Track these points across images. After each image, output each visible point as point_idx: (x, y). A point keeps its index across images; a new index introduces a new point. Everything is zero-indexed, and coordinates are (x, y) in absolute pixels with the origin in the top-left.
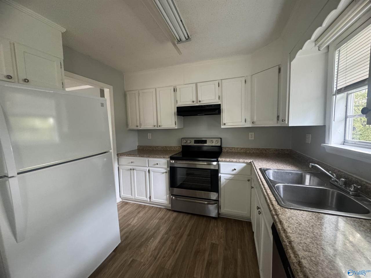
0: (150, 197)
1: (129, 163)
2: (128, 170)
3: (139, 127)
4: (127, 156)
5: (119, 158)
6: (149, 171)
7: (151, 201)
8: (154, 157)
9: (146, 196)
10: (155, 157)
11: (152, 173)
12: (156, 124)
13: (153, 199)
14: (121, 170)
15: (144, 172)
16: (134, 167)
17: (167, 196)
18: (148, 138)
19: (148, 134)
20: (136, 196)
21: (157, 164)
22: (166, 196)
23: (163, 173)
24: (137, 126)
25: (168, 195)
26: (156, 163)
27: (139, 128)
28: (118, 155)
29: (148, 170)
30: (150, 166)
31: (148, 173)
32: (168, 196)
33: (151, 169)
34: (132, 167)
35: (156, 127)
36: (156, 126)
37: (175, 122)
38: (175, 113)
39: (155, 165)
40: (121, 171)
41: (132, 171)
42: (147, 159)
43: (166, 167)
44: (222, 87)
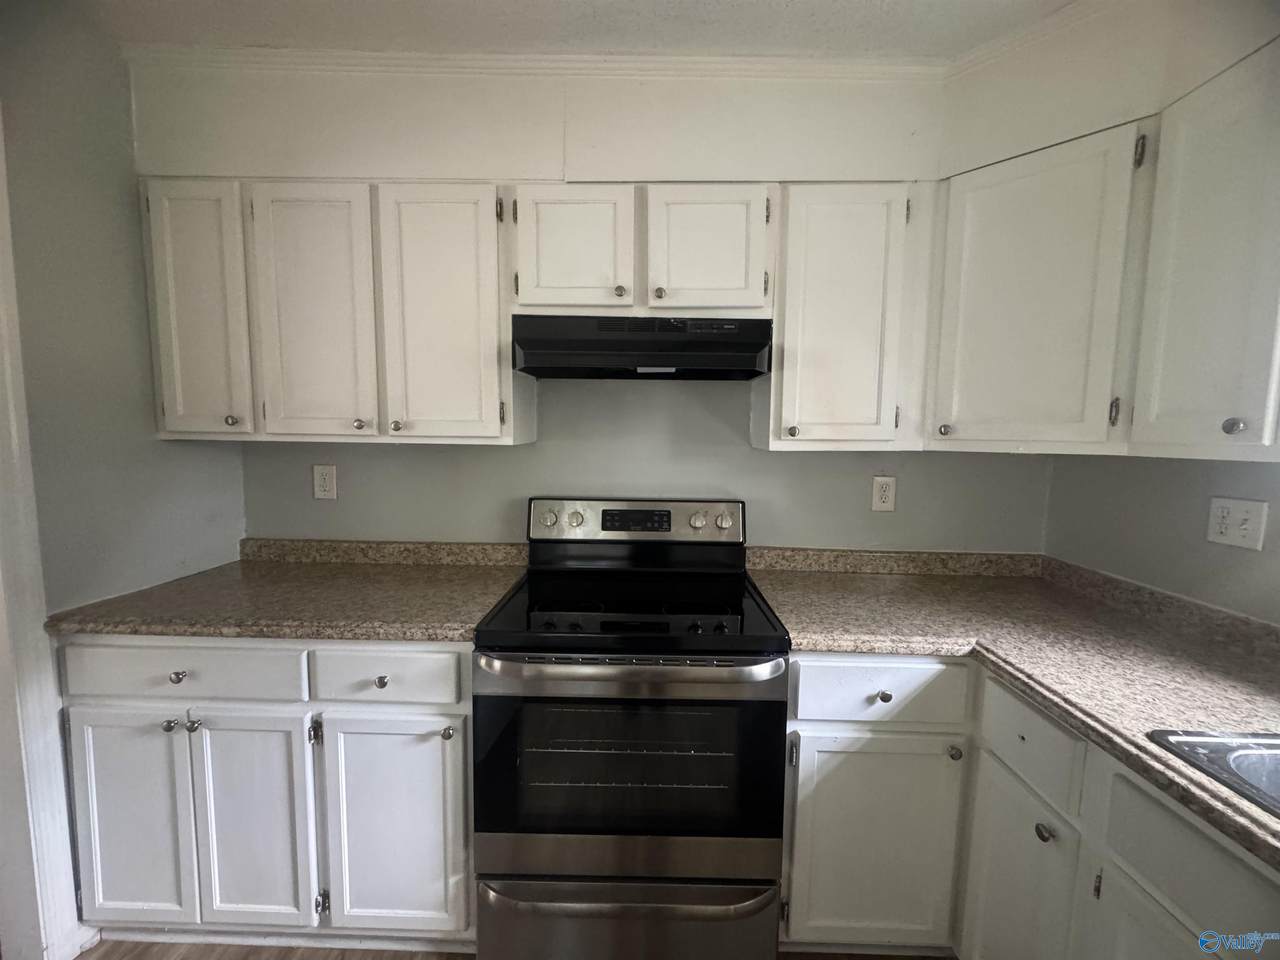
0: (325, 895)
1: (156, 682)
2: (146, 730)
3: (248, 427)
4: (135, 632)
5: (70, 652)
6: (317, 728)
7: (336, 920)
8: (356, 637)
9: (290, 899)
10: (369, 638)
11: (338, 745)
12: (369, 413)
13: (348, 910)
14: (89, 733)
15: (277, 743)
16: (199, 710)
17: (452, 880)
18: (319, 494)
19: (317, 469)
20: (217, 904)
21: (382, 683)
22: (440, 885)
23: (424, 738)
24: (235, 422)
25: (455, 872)
26: (375, 678)
27: (247, 432)
28: (53, 624)
29: (307, 724)
30: (322, 695)
31: (308, 747)
32: (457, 883)
33: (330, 713)
34: (176, 710)
35: (375, 432)
36: (370, 425)
37: (502, 404)
38: (499, 353)
39: (364, 685)
40: (87, 739)
41: (181, 737)
42: (301, 649)
43: (447, 695)
44: (784, 224)
